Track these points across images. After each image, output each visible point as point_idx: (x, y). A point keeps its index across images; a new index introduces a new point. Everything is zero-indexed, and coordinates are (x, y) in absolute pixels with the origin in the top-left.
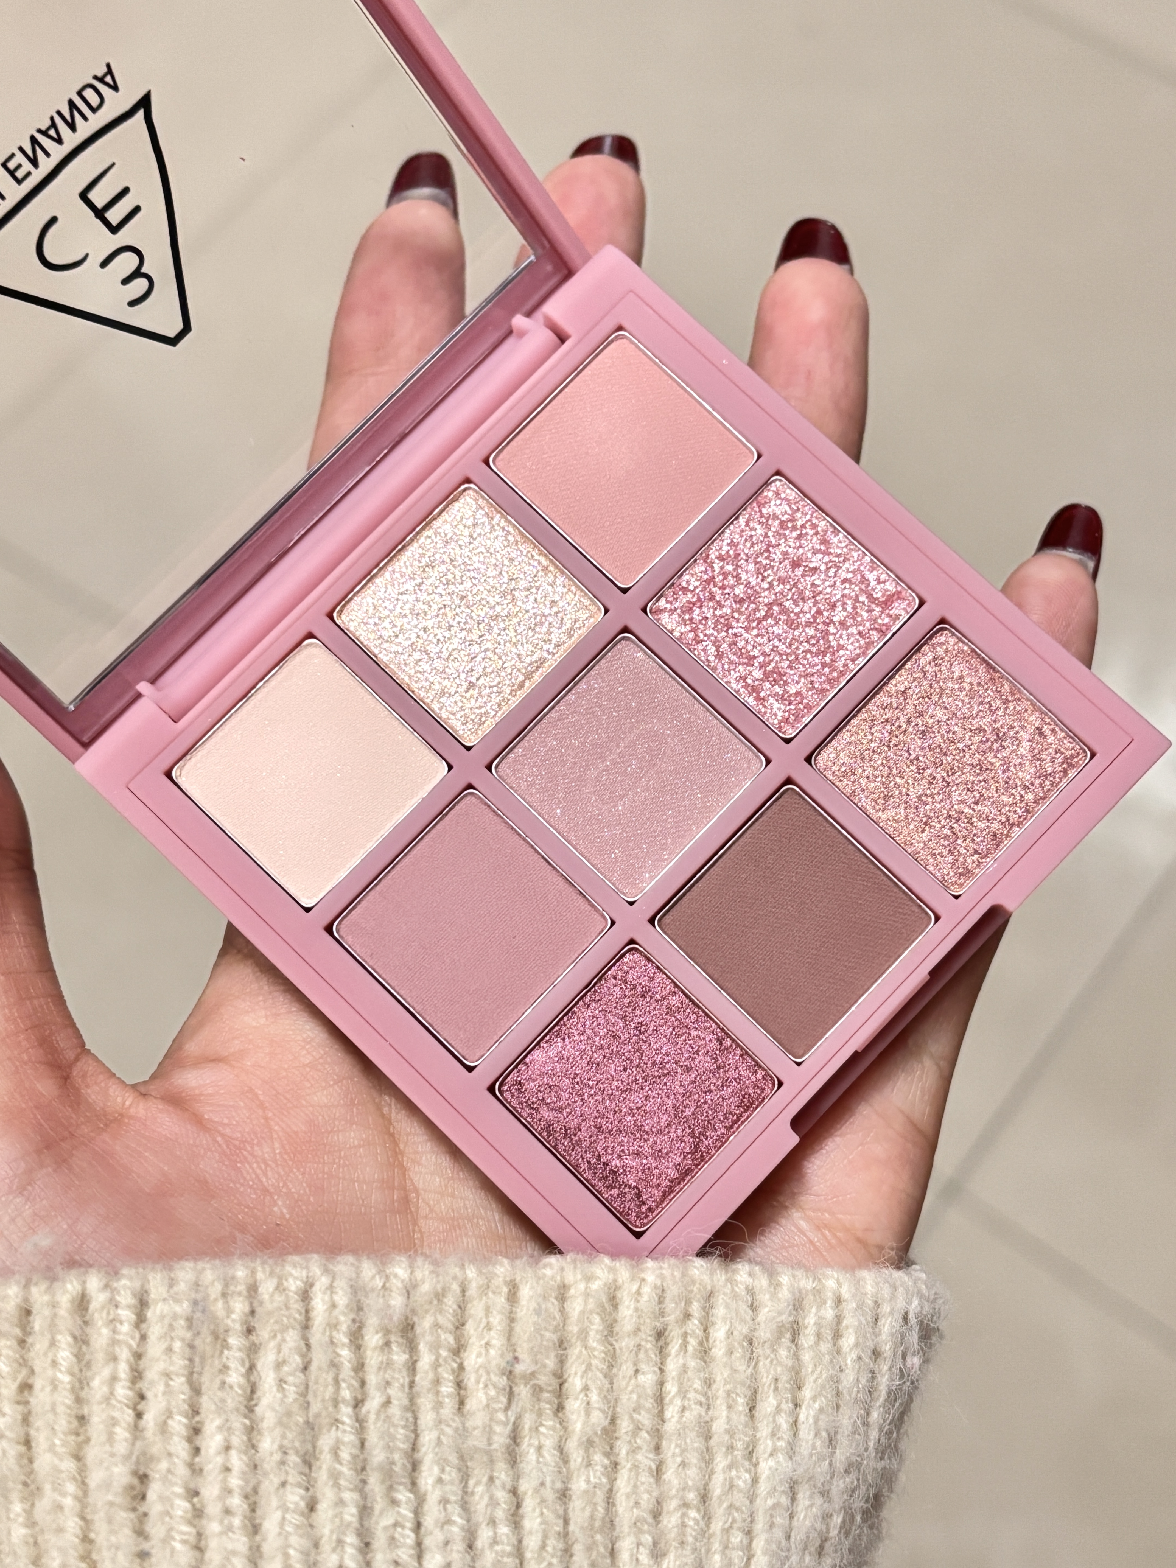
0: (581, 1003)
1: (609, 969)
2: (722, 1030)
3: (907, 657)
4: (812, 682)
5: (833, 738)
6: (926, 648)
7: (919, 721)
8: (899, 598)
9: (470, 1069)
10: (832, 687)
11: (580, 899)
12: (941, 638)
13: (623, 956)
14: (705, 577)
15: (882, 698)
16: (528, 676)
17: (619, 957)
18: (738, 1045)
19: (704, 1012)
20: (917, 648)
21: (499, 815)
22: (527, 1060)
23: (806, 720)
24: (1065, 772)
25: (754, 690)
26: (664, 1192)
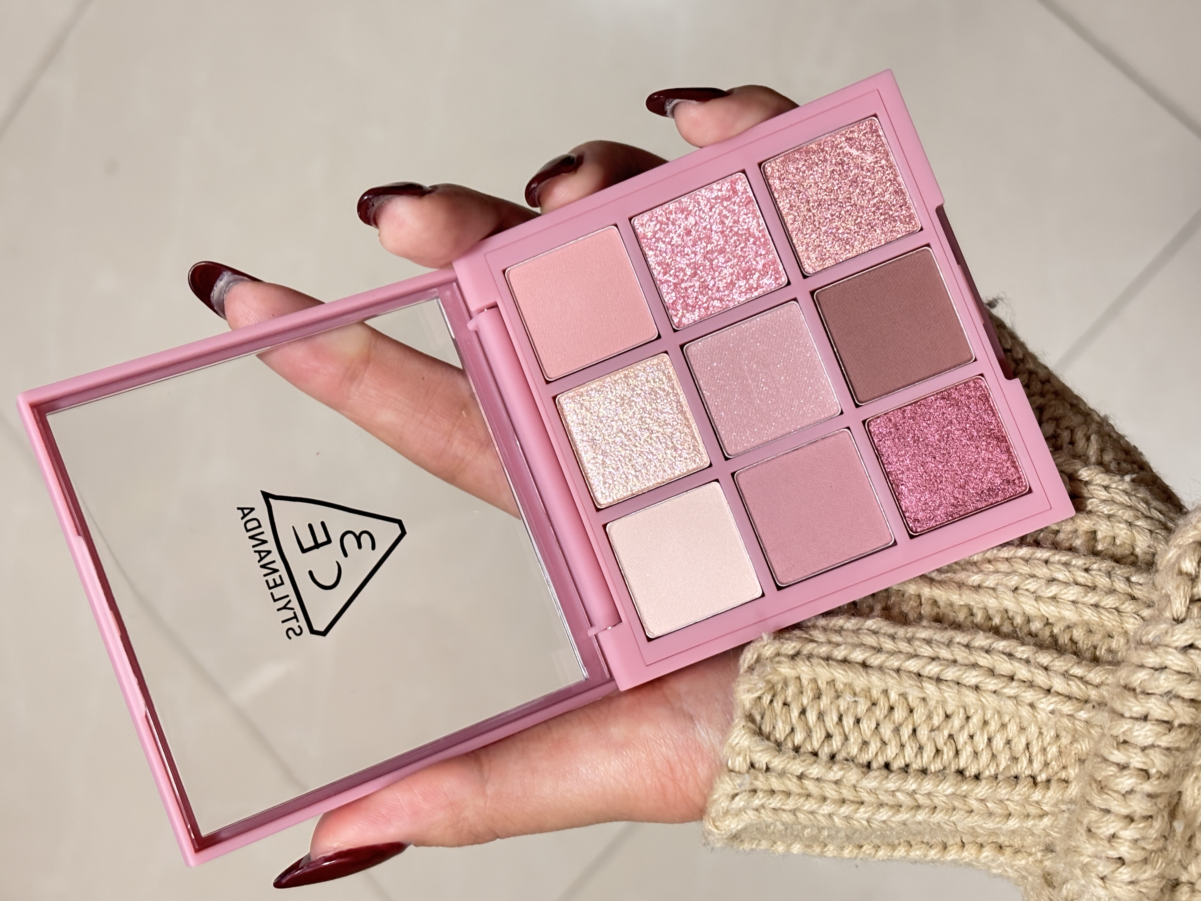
0: (886, 466)
1: (874, 441)
2: (937, 394)
3: (771, 194)
4: (761, 255)
5: (799, 257)
6: (771, 182)
7: (811, 204)
8: (735, 184)
9: (895, 543)
10: (769, 244)
11: (826, 440)
12: (769, 170)
13: (869, 430)
14: (672, 287)
15: (789, 219)
16: (683, 413)
17: (869, 433)
18: (949, 389)
19: (922, 400)
20: (768, 186)
21: (757, 466)
22: (904, 509)
23: (781, 268)
24: (879, 136)
25: (750, 289)
26: (1013, 467)
